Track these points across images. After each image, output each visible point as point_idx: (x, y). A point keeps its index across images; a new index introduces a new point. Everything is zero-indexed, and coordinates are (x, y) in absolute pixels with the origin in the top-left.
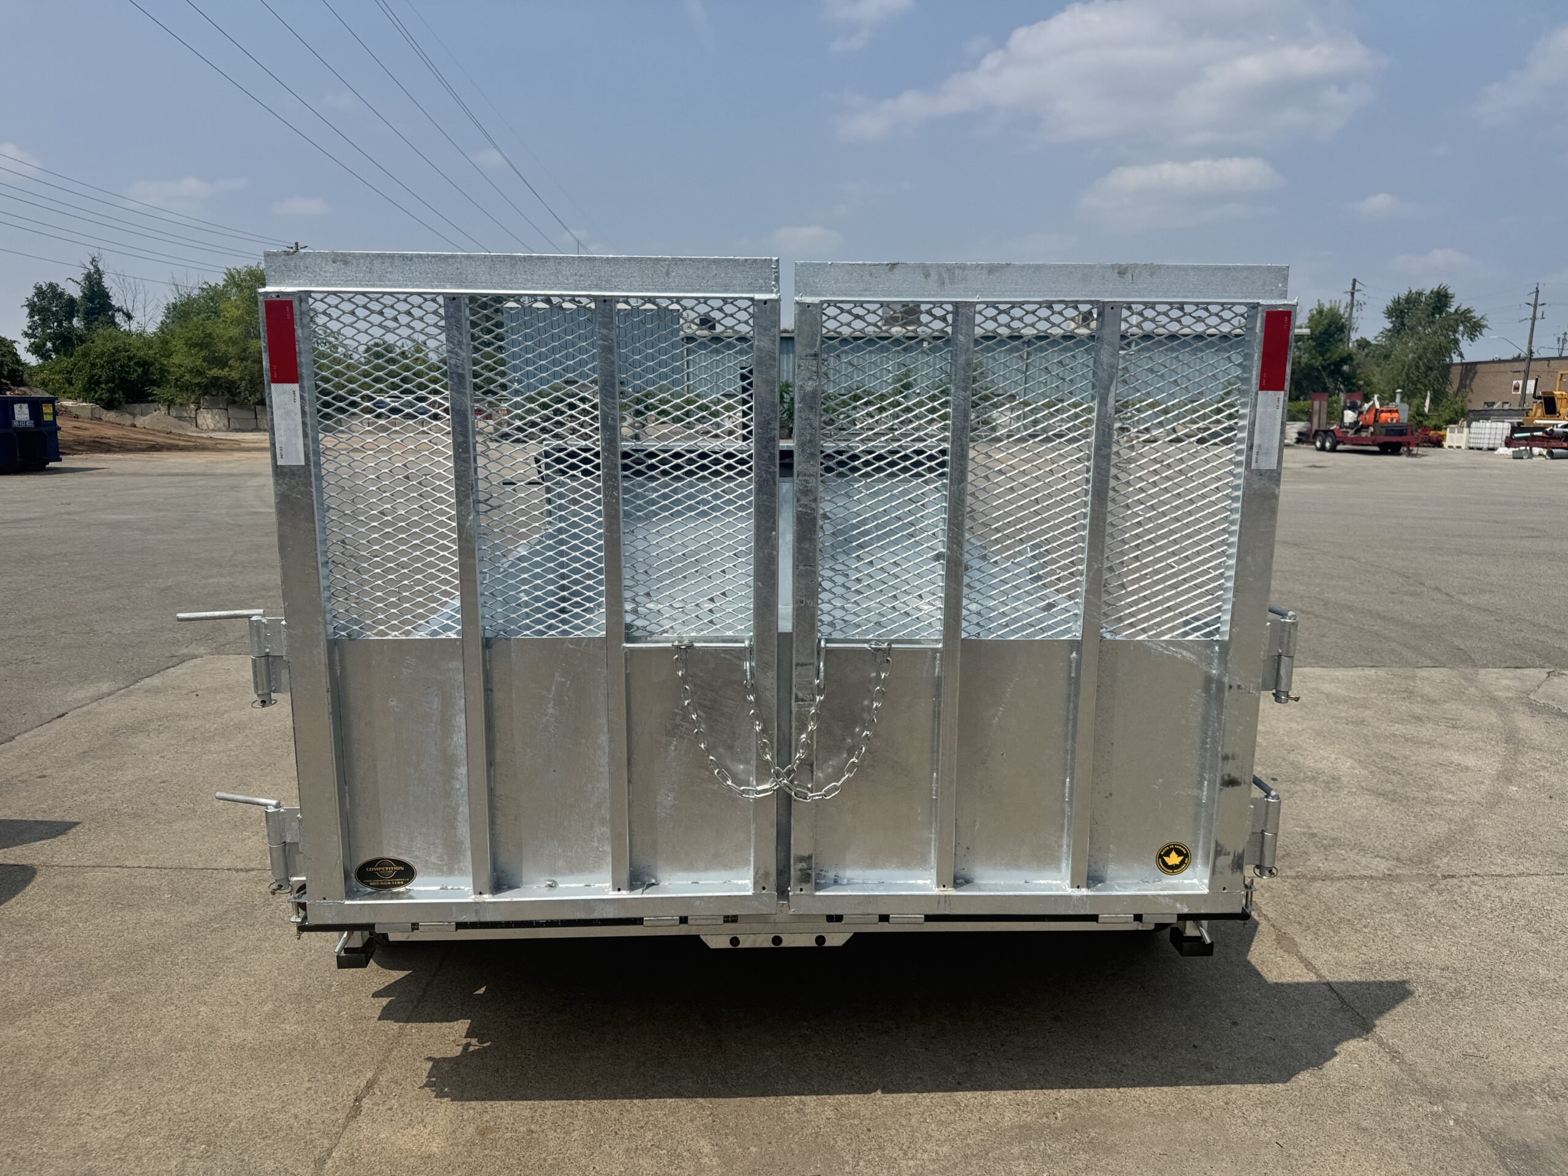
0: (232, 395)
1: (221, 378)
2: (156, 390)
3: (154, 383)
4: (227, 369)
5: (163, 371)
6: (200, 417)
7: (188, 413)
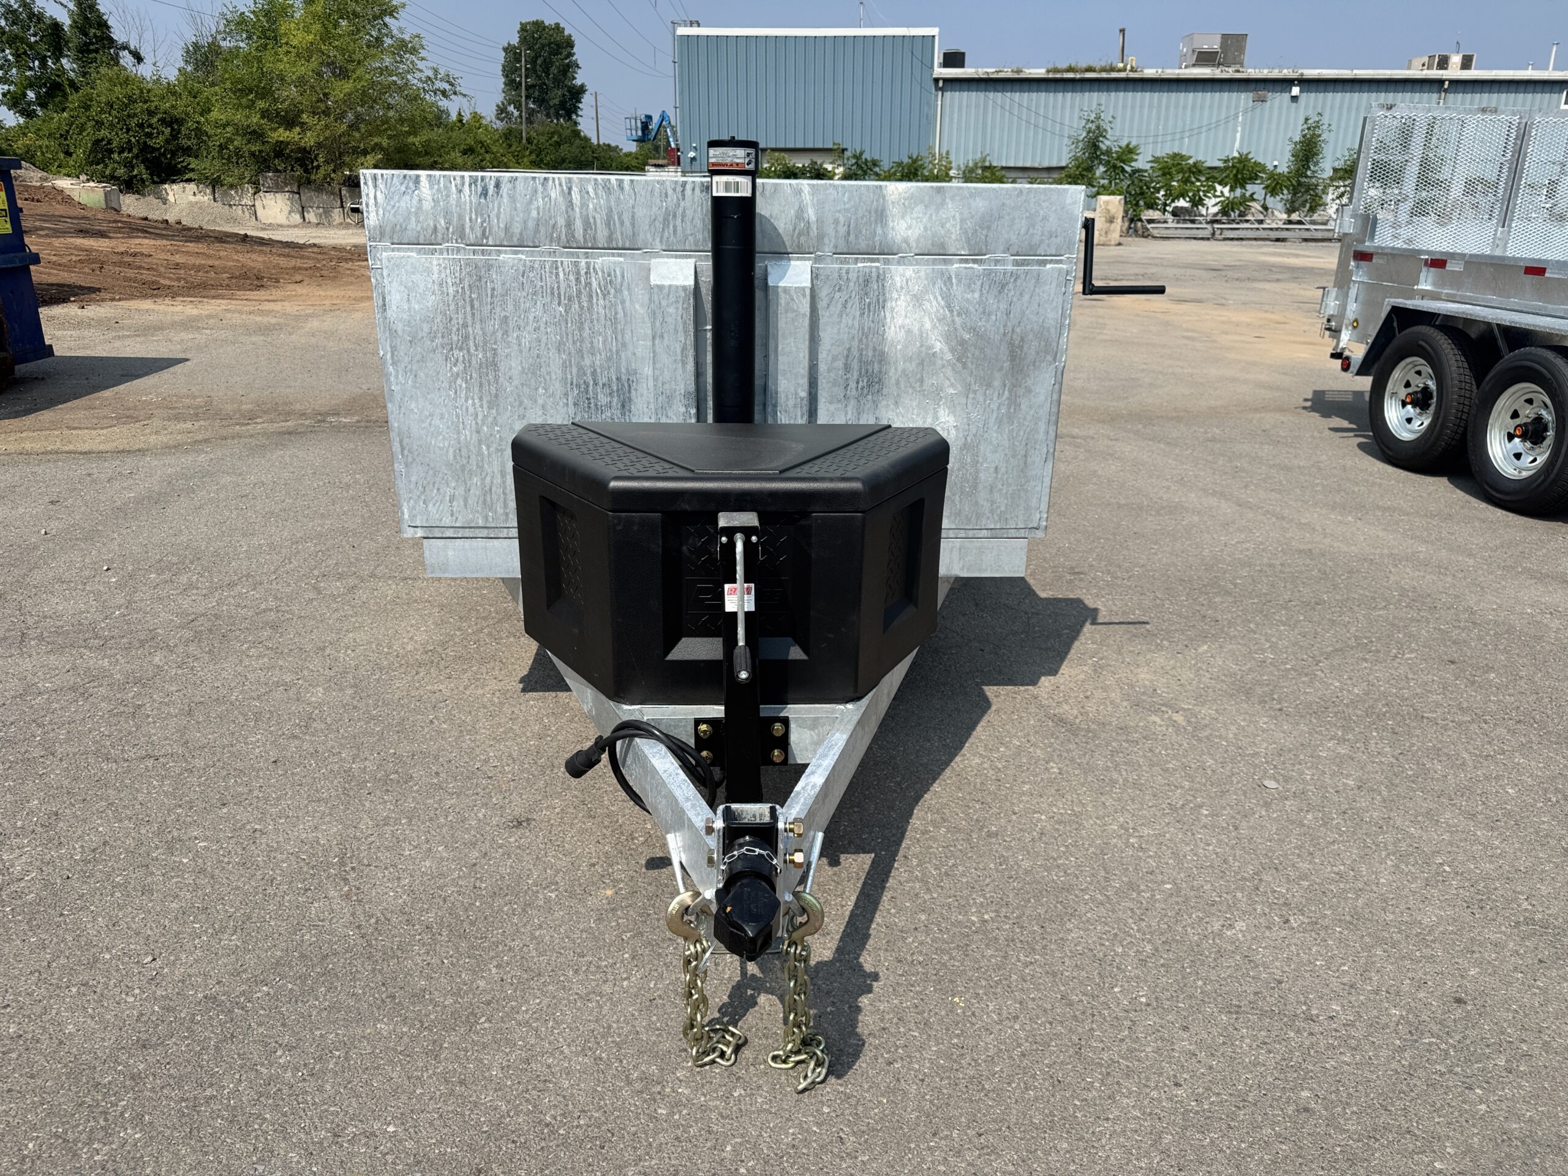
0: (306, 171)
1: (288, 143)
2: (194, 163)
3: (187, 151)
4: (298, 129)
5: (199, 132)
6: (258, 203)
7: (241, 197)
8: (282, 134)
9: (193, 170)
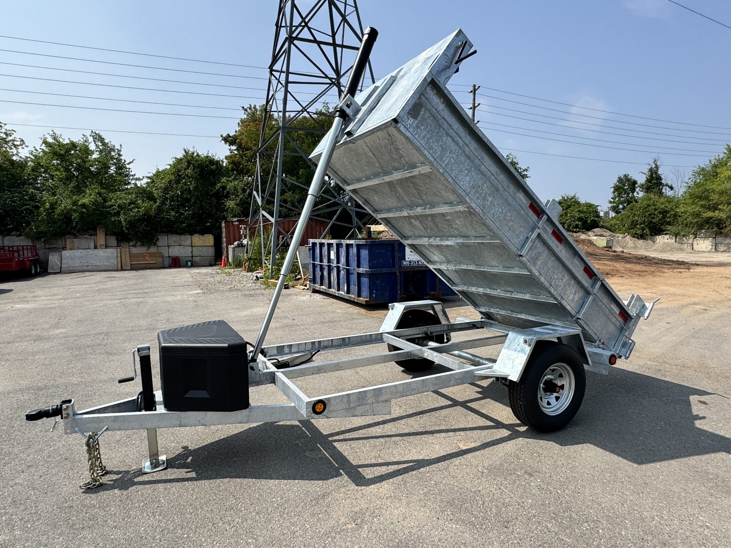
0: (720, 229)
1: (712, 218)
2: (669, 227)
3: (669, 223)
4: (718, 211)
5: (675, 216)
6: (695, 243)
7: (688, 240)
8: (710, 214)
9: (668, 230)
